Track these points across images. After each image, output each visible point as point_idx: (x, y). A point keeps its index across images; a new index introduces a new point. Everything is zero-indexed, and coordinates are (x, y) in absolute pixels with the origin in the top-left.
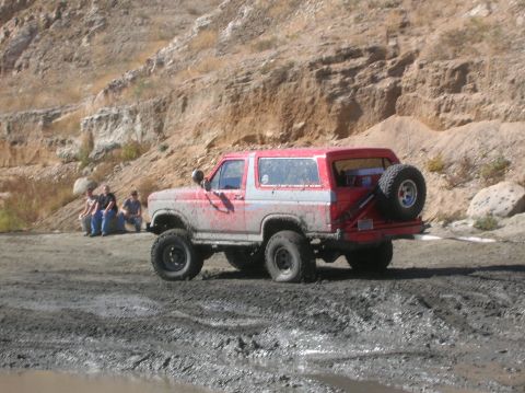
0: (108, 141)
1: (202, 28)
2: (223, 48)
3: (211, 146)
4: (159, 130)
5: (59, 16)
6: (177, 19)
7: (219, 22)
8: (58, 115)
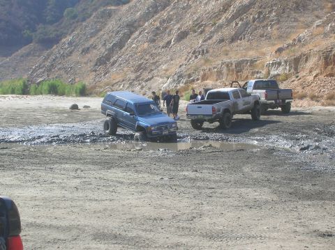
0: (276, 73)
1: (317, 26)
2: (326, 35)
3: (316, 76)
4: (296, 69)
5: (259, 17)
6: (310, 19)
7: (325, 24)
8: (256, 61)
